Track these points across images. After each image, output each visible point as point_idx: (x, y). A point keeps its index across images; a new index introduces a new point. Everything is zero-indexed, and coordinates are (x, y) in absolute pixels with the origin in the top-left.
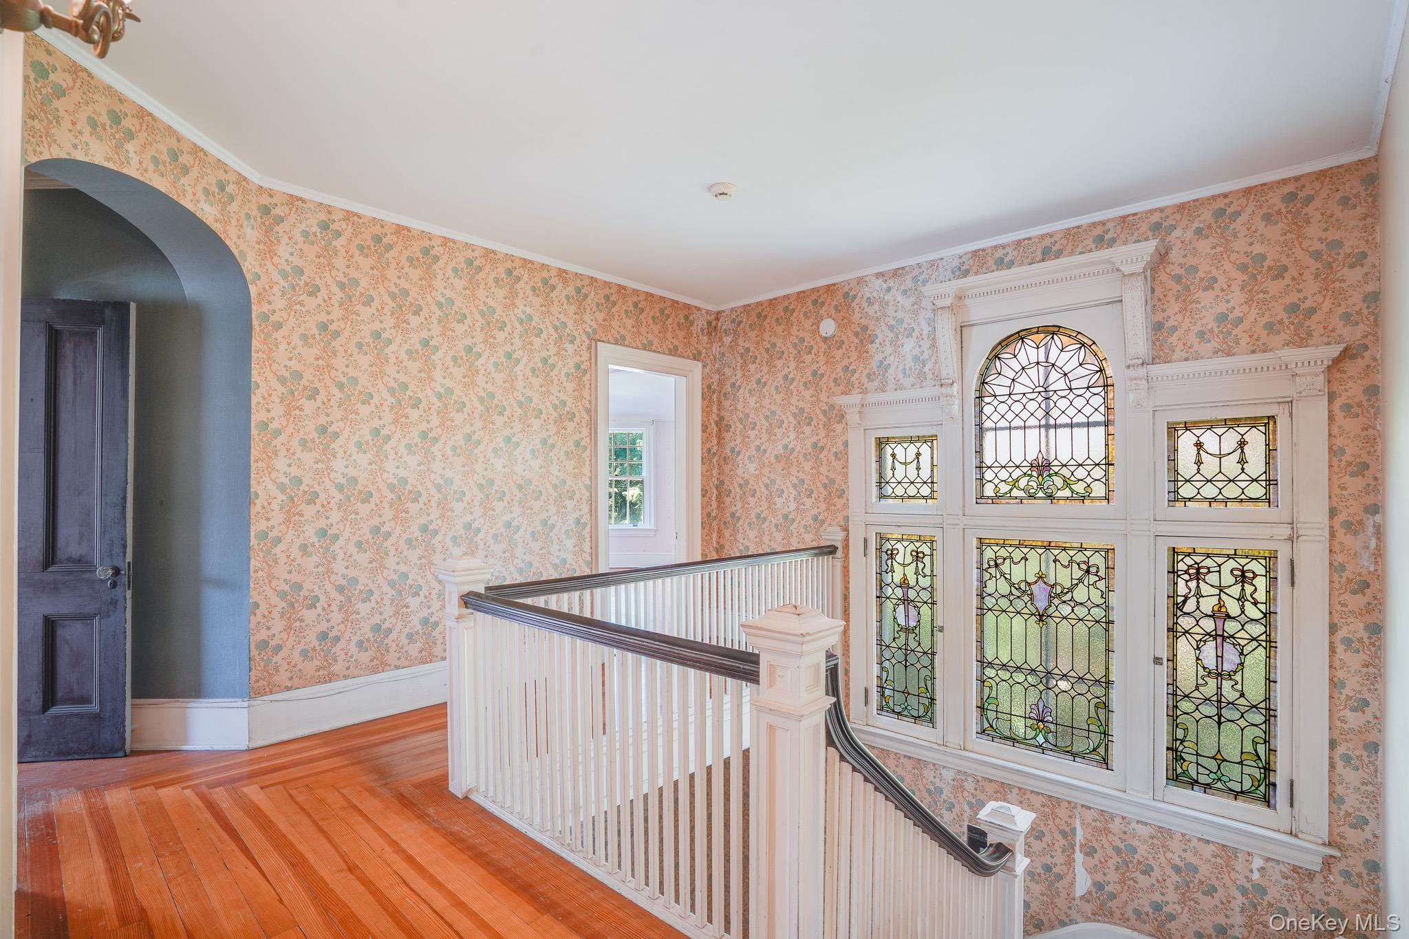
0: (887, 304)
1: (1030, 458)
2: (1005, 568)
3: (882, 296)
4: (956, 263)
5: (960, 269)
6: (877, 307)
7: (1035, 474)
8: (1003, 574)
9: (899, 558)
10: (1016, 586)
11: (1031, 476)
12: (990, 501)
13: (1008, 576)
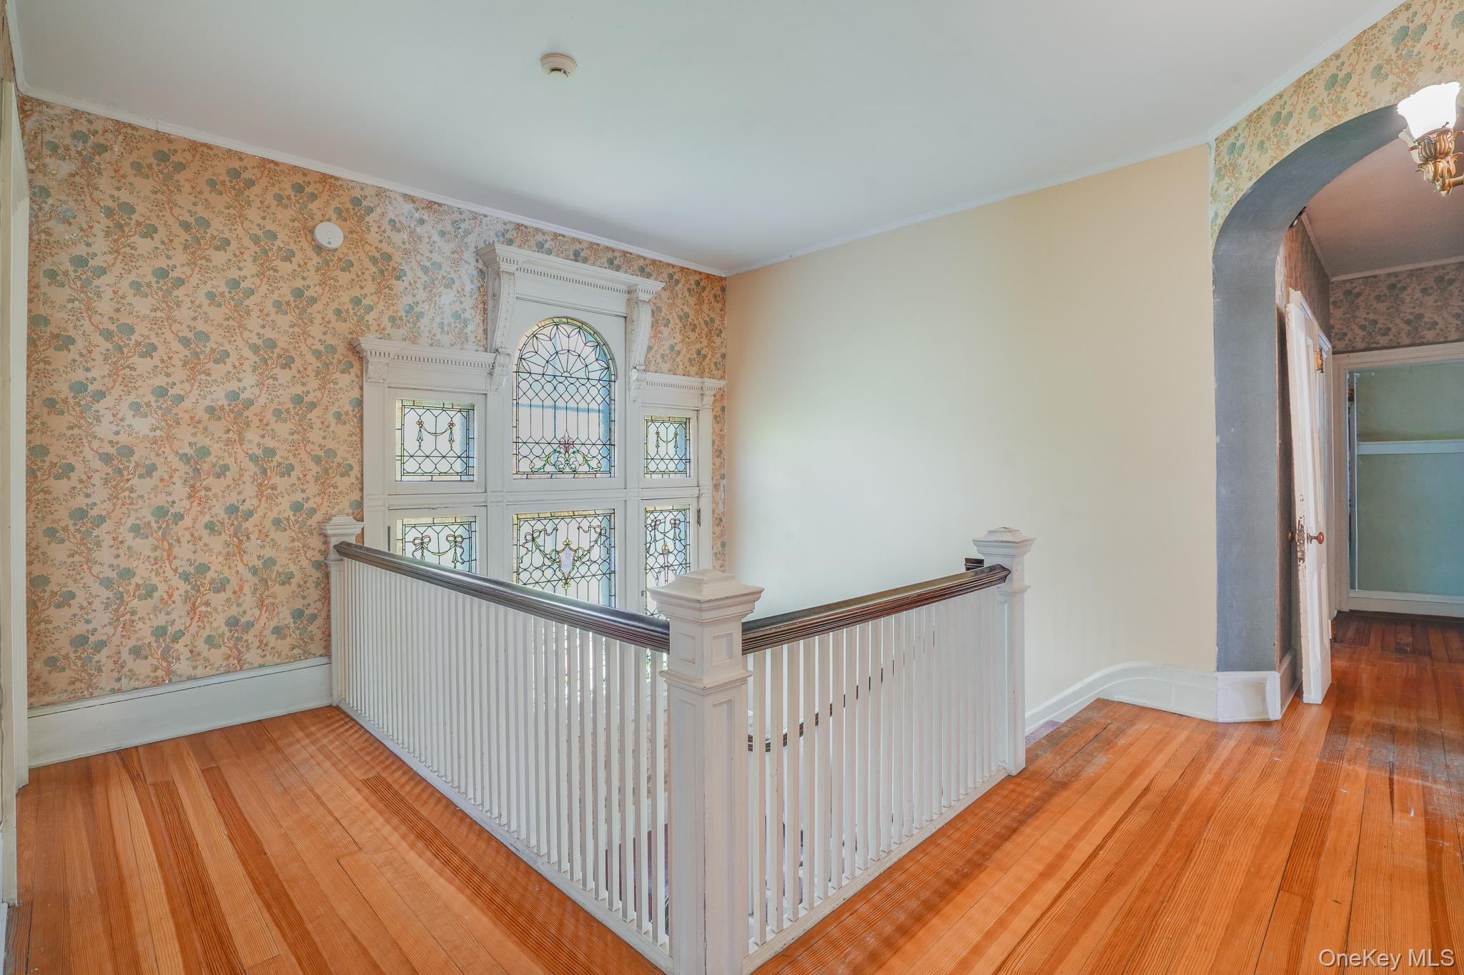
0: (420, 238)
1: (559, 437)
2: (540, 541)
3: (412, 225)
4: (500, 227)
5: (503, 235)
6: (406, 237)
7: (562, 451)
8: (538, 547)
9: (432, 546)
10: (548, 556)
11: (560, 452)
12: (525, 476)
13: (542, 548)
